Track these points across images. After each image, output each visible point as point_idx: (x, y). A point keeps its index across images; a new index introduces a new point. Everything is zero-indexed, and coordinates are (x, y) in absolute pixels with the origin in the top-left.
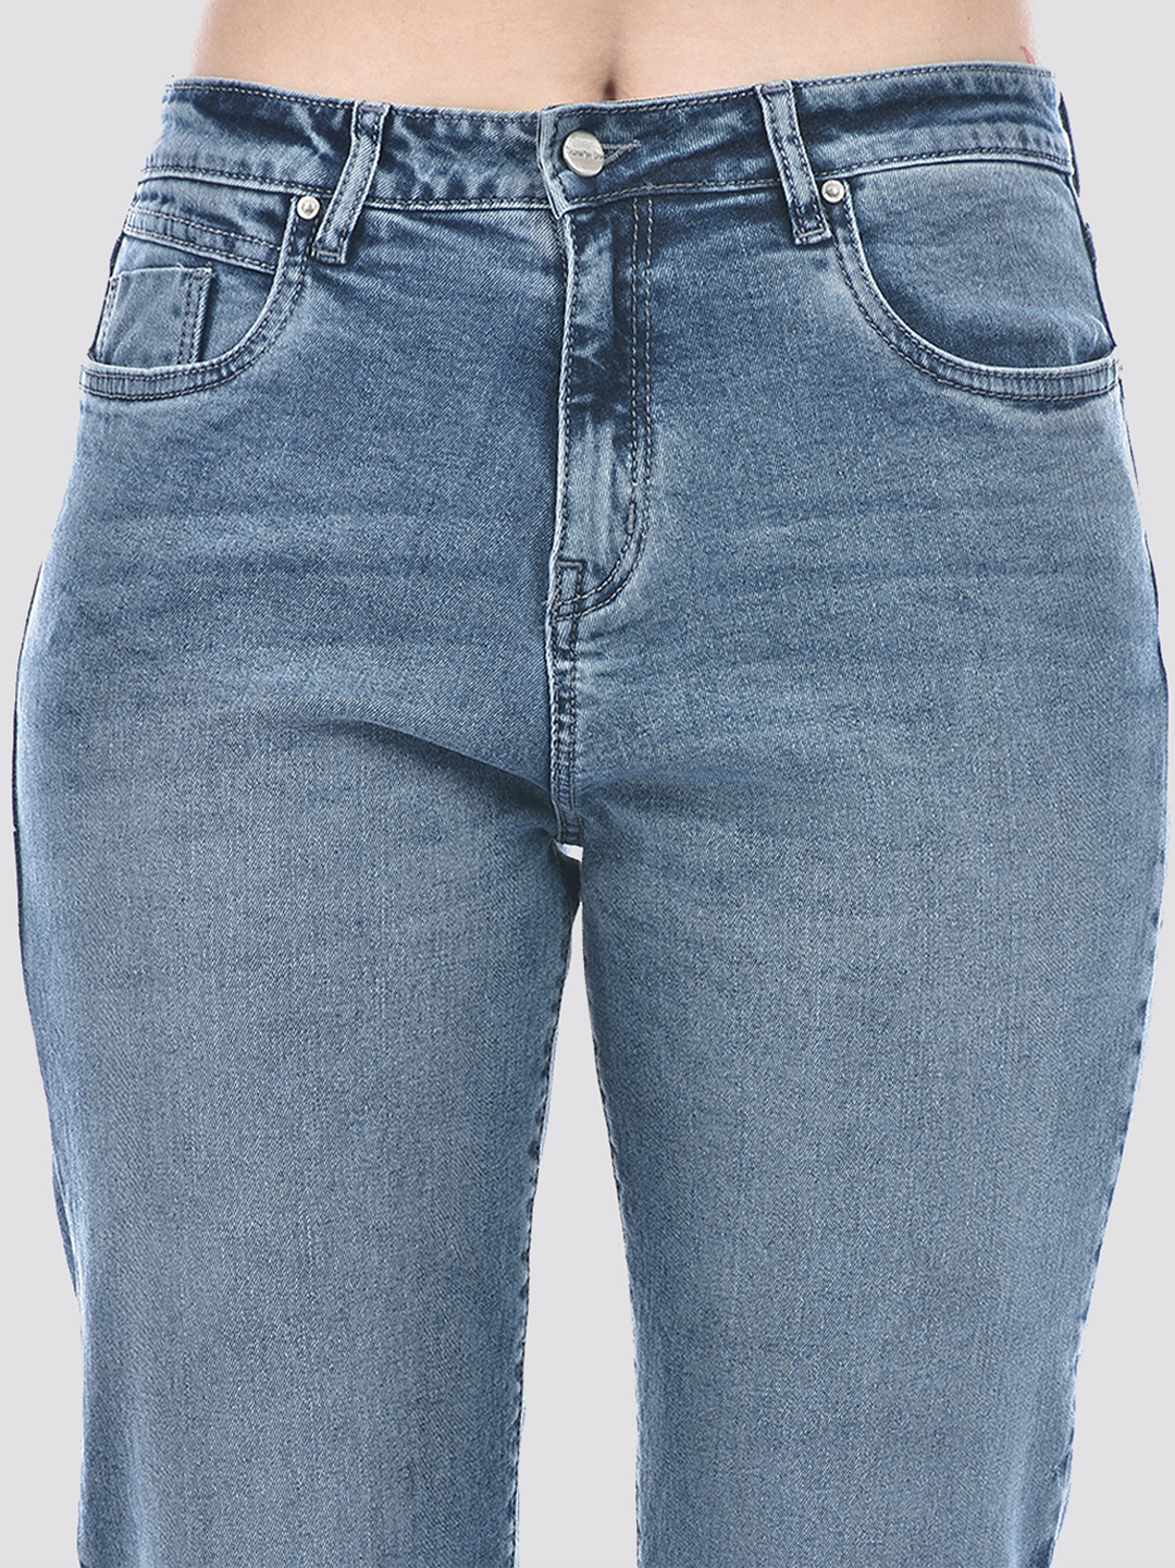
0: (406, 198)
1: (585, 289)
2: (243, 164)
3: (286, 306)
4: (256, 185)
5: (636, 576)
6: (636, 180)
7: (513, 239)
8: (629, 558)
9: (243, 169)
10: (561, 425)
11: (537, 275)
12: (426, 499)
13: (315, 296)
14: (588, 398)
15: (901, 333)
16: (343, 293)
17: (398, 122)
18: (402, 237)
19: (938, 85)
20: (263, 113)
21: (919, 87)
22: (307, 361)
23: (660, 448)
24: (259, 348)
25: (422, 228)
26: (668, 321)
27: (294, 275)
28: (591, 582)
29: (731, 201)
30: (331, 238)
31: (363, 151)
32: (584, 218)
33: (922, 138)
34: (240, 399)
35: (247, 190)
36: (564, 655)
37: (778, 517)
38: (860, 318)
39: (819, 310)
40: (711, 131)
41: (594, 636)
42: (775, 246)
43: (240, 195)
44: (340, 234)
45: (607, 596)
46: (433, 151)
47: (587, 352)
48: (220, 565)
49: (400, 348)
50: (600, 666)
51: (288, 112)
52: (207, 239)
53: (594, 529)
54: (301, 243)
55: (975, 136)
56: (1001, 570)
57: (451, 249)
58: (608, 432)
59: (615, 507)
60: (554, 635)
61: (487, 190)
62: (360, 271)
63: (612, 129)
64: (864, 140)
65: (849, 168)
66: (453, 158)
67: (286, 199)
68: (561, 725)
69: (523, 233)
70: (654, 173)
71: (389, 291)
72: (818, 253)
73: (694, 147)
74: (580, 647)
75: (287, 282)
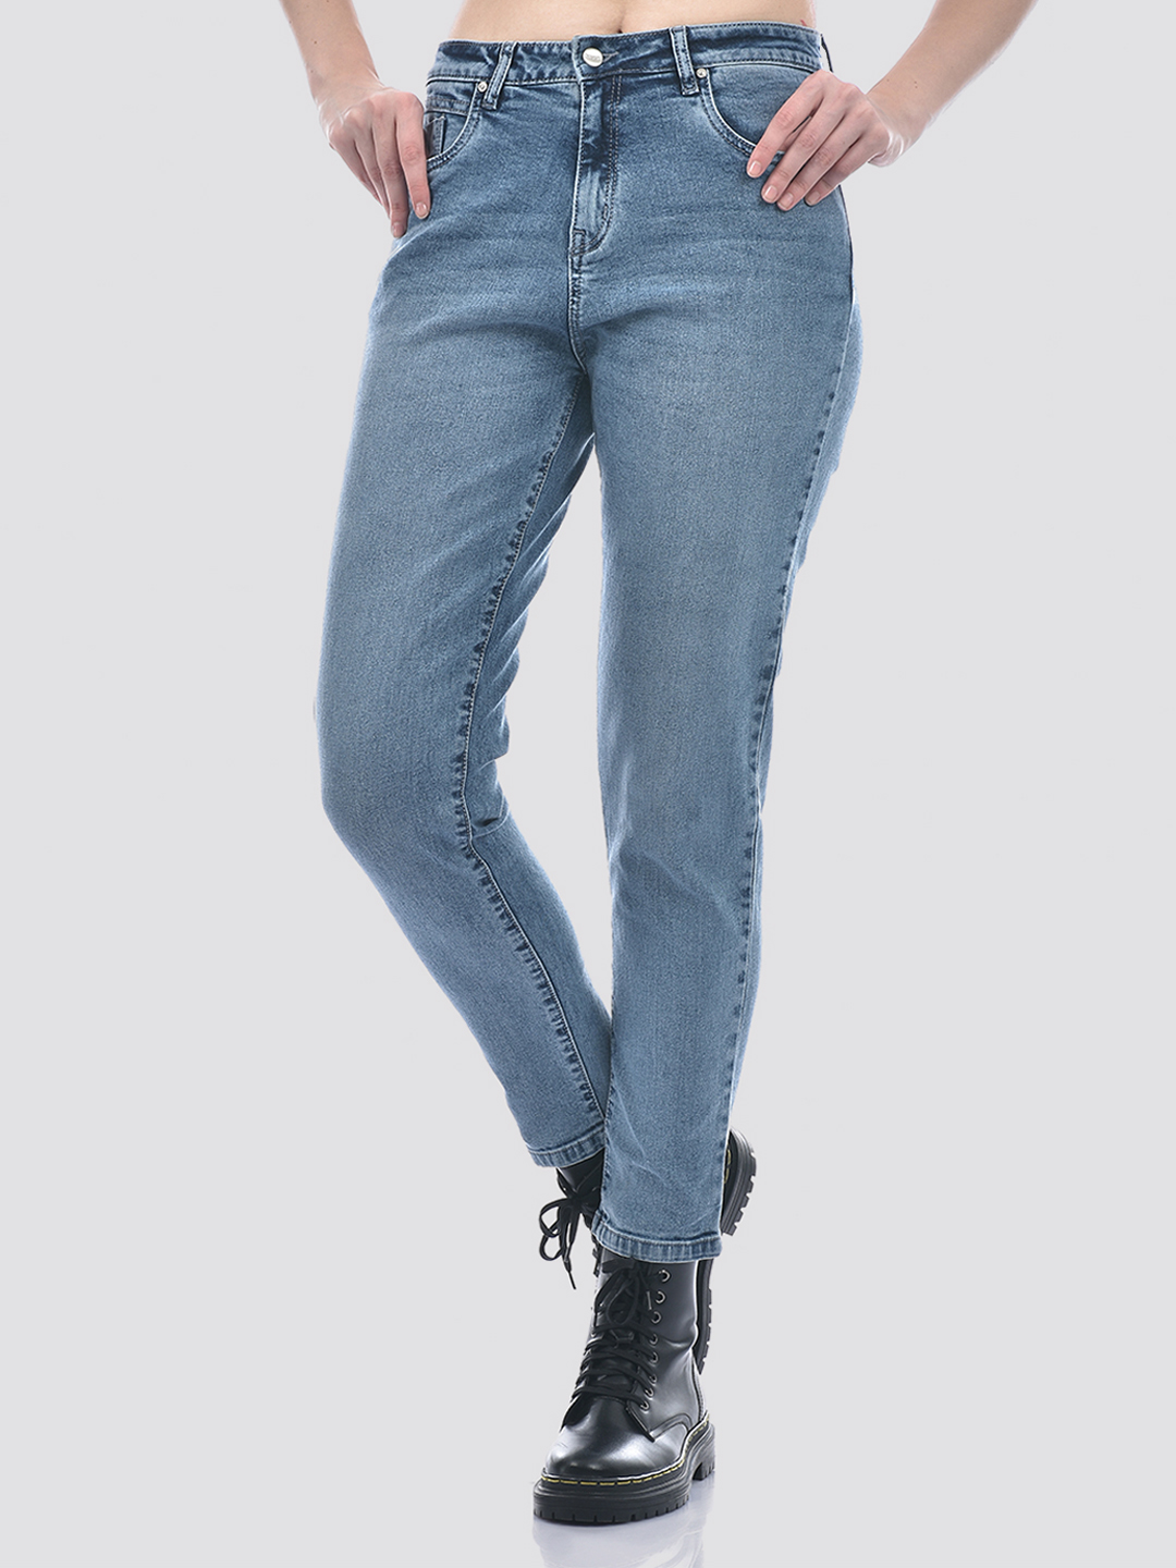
0: (521, 80)
1: (588, 114)
2: (458, 71)
3: (471, 129)
4: (462, 79)
5: (606, 238)
6: (615, 68)
7: (562, 94)
8: (604, 229)
9: (458, 74)
10: (578, 172)
11: (571, 109)
12: (524, 206)
13: (483, 124)
14: (590, 161)
15: (729, 133)
16: (494, 121)
17: (520, 49)
18: (519, 96)
19: (756, 31)
20: (469, 52)
21: (746, 31)
22: (479, 151)
23: (619, 182)
24: (459, 147)
25: (527, 92)
26: (625, 127)
27: (475, 115)
28: (588, 240)
29: (655, 76)
30: (490, 99)
31: (505, 61)
32: (589, 83)
33: (745, 53)
34: (452, 169)
35: (459, 81)
36: (577, 272)
37: (670, 212)
38: (711, 127)
39: (692, 123)
40: (649, 47)
41: (589, 263)
42: (674, 96)
43: (456, 84)
44: (494, 97)
45: (594, 247)
46: (532, 60)
47: (589, 141)
48: (437, 237)
49: (516, 143)
50: (591, 276)
51: (479, 50)
52: (443, 104)
53: (589, 216)
54: (479, 102)
55: (770, 54)
56: (768, 238)
57: (538, 100)
58: (597, 175)
59: (598, 207)
60: (572, 262)
61: (553, 74)
62: (502, 112)
63: (606, 47)
64: (718, 52)
65: (710, 63)
66: (540, 62)
67: (474, 83)
68: (574, 302)
69: (567, 92)
70: (621, 65)
71: (512, 120)
72: (693, 99)
73: (642, 54)
74: (583, 268)
75: (472, 119)
